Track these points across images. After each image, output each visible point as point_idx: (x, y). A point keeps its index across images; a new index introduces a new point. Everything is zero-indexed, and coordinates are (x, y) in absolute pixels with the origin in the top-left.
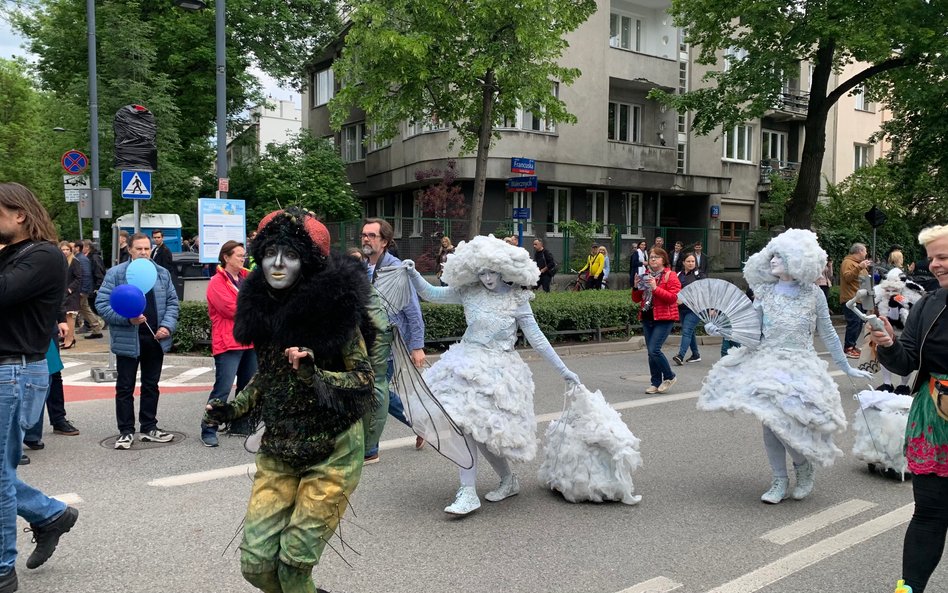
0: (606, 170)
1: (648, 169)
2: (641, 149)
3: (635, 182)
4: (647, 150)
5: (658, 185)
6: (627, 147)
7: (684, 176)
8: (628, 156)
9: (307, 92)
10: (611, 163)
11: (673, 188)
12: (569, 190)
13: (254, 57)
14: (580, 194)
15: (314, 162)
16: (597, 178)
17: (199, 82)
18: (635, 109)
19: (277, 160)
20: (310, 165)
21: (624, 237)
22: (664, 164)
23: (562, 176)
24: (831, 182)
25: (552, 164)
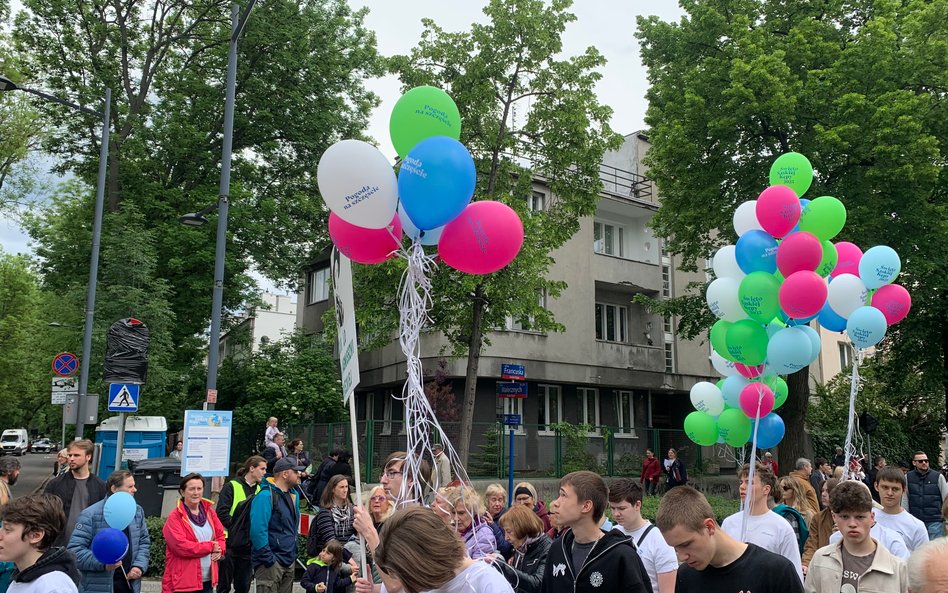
0: (595, 369)
1: (638, 368)
2: (629, 348)
3: (624, 381)
4: (634, 350)
5: (647, 384)
6: (615, 346)
7: (673, 375)
8: (616, 355)
9: (303, 293)
10: (600, 362)
11: (663, 387)
12: (559, 388)
13: (252, 261)
14: (570, 392)
15: (306, 360)
16: (588, 377)
17: (197, 285)
18: (621, 309)
19: (269, 358)
20: (302, 363)
21: (616, 435)
22: (652, 363)
23: (552, 374)
24: (819, 381)
25: (542, 362)
